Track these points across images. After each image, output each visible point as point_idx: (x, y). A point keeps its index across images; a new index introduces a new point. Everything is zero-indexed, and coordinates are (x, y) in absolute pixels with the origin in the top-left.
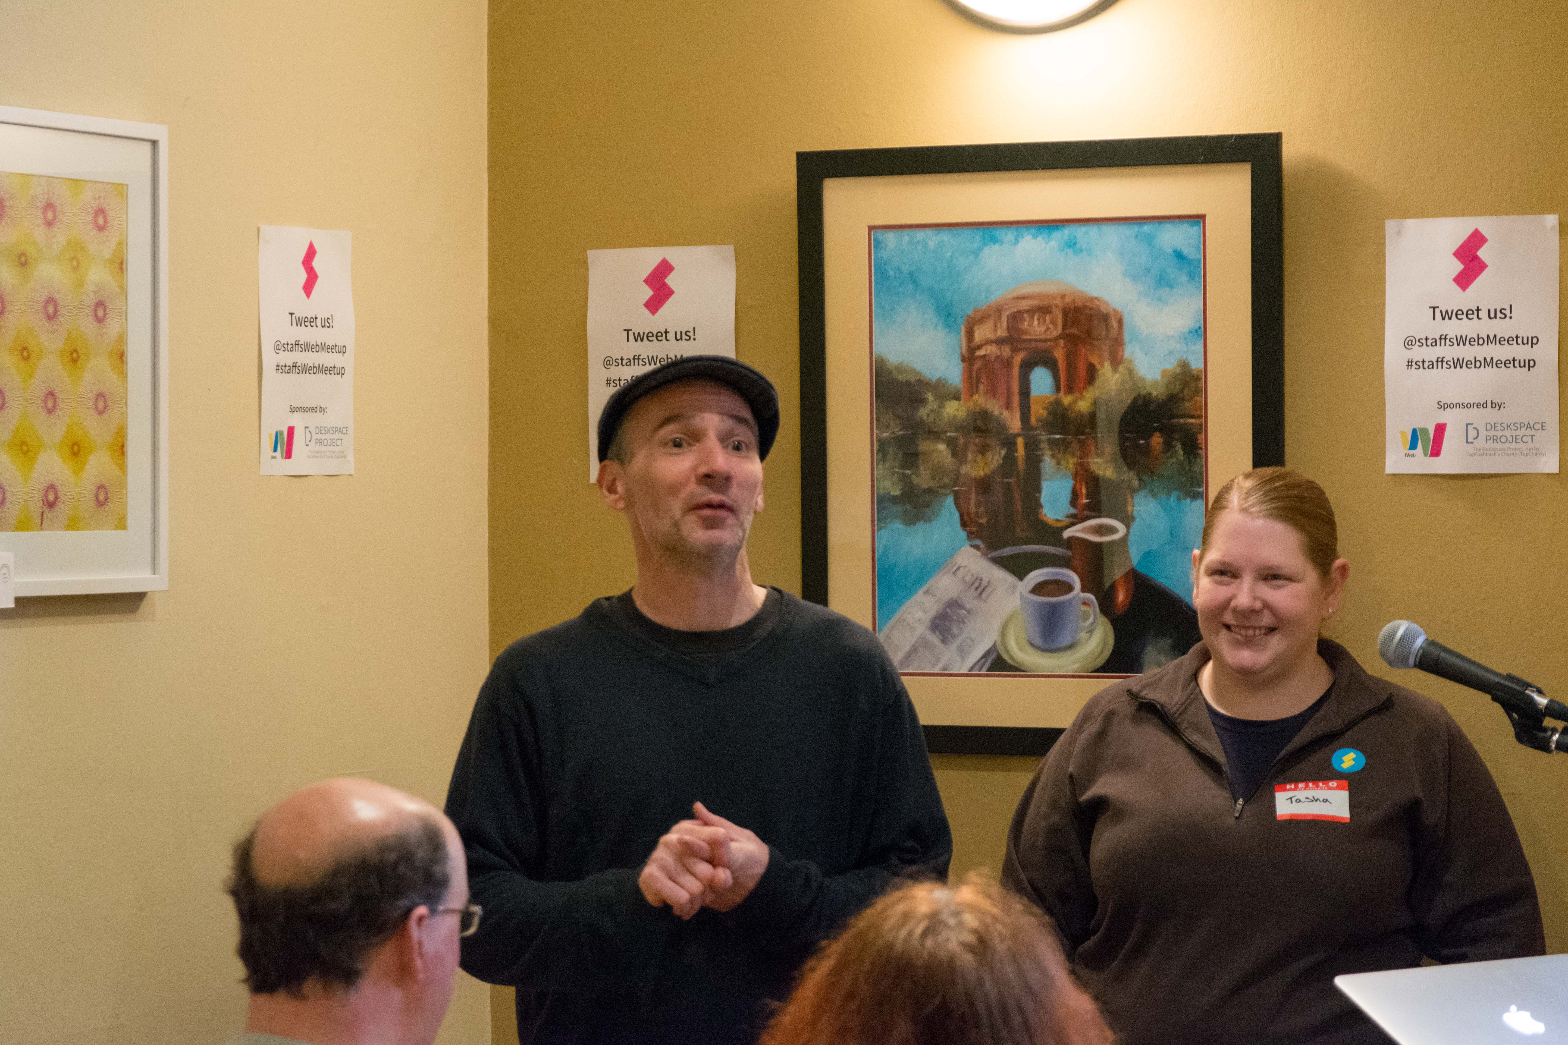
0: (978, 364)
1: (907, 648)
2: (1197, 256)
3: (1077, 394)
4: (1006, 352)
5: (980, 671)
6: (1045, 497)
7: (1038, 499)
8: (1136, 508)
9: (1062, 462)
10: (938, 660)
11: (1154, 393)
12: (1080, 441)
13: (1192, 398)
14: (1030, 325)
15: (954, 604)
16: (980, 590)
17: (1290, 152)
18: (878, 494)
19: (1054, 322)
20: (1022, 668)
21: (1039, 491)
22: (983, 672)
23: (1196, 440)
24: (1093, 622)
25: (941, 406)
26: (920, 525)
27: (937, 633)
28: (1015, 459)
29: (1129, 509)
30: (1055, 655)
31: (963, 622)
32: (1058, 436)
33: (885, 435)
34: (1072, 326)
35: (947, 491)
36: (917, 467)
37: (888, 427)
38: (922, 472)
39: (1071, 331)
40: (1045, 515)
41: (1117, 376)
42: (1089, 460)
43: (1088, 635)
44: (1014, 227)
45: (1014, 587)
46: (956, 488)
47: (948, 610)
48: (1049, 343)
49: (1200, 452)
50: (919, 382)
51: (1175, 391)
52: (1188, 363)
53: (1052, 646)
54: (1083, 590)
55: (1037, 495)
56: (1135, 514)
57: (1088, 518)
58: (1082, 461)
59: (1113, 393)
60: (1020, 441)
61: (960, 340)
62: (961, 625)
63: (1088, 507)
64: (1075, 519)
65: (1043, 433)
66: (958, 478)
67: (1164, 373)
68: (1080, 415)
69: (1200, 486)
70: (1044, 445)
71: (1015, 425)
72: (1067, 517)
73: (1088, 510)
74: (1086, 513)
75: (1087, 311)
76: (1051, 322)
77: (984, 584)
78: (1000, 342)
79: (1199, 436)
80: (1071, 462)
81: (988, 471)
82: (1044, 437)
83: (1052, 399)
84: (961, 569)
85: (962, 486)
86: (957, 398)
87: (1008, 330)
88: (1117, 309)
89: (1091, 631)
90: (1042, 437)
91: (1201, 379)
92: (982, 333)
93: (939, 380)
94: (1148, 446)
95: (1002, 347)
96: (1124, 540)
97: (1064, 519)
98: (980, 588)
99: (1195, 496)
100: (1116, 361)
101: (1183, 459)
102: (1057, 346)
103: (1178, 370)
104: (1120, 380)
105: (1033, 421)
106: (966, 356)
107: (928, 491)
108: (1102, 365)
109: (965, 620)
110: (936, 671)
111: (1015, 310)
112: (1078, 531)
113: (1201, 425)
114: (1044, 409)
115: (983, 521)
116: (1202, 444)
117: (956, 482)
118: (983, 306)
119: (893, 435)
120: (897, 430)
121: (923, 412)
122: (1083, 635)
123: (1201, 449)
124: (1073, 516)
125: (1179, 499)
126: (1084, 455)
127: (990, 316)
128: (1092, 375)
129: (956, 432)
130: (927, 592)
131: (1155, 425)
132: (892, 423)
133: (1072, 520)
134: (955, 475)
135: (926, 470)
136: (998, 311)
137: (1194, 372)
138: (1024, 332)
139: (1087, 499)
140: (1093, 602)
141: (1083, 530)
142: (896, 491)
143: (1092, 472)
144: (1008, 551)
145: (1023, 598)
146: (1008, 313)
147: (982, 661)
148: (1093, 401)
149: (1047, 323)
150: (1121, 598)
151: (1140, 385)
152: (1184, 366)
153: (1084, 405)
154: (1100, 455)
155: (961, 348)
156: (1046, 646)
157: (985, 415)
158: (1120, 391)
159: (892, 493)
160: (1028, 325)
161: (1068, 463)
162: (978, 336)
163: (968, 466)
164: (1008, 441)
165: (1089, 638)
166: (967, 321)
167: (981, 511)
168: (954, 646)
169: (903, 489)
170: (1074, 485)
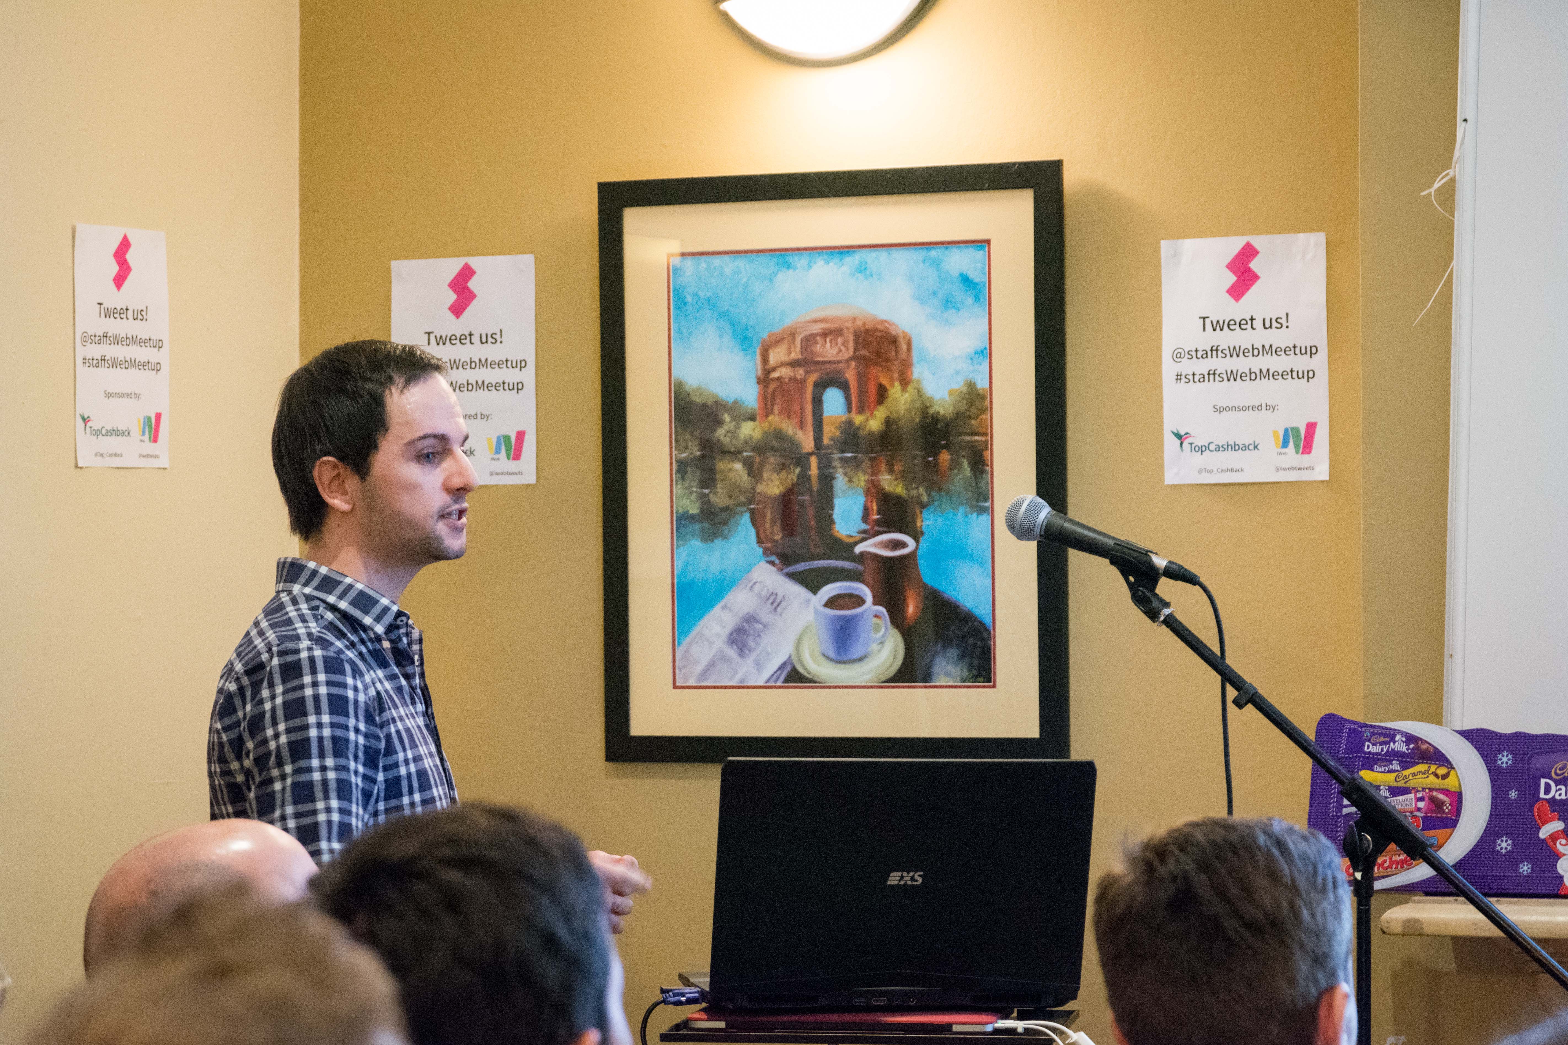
0: (773, 386)
1: (705, 662)
3: (868, 414)
4: (800, 373)
5: (776, 682)
6: (837, 514)
7: (831, 515)
8: (926, 523)
9: (854, 480)
10: (735, 673)
11: (942, 412)
12: (871, 459)
13: (978, 416)
15: (750, 618)
16: (775, 605)
17: (1071, 179)
18: (677, 513)
19: (845, 344)
20: (816, 679)
21: (831, 507)
22: (779, 684)
23: (982, 456)
24: (884, 636)
25: (738, 427)
26: (718, 542)
27: (735, 647)
28: (809, 477)
29: (919, 524)
30: (847, 666)
31: (759, 636)
32: (850, 455)
33: (684, 455)
34: (864, 347)
35: (744, 509)
36: (715, 486)
37: (686, 447)
38: (720, 491)
39: (862, 353)
40: (838, 532)
41: (906, 396)
42: (880, 477)
43: (880, 646)
44: (808, 252)
45: (808, 601)
46: (752, 506)
47: (745, 624)
48: (841, 365)
49: (987, 468)
50: (717, 403)
51: (962, 409)
52: (974, 383)
53: (845, 658)
54: (875, 603)
55: (830, 511)
56: (924, 529)
57: (878, 533)
58: (873, 478)
59: (902, 413)
60: (814, 461)
61: (756, 363)
62: (758, 639)
63: (878, 523)
64: (867, 535)
65: (835, 452)
66: (754, 496)
67: (951, 393)
68: (871, 433)
69: (986, 500)
70: (836, 463)
71: (808, 444)
72: (859, 532)
73: (879, 525)
74: (877, 528)
75: (878, 334)
76: (843, 345)
77: (779, 598)
78: (794, 364)
79: (985, 453)
80: (862, 479)
81: (783, 488)
82: (837, 456)
83: (844, 419)
84: (757, 584)
85: (757, 504)
86: (753, 418)
87: (802, 352)
88: (906, 331)
89: (882, 643)
90: (834, 455)
91: (987, 398)
92: (777, 356)
93: (736, 402)
94: (936, 463)
95: (796, 369)
96: (914, 554)
97: (855, 534)
98: (775, 602)
99: (982, 511)
100: (905, 382)
102: (848, 367)
103: (965, 389)
104: (909, 399)
105: (826, 441)
106: (762, 378)
107: (726, 509)
108: (892, 385)
109: (762, 635)
110: (732, 683)
111: (807, 333)
112: (870, 546)
113: (986, 442)
114: (836, 428)
115: (778, 537)
116: (987, 460)
117: (751, 501)
118: (777, 329)
119: (692, 456)
120: (695, 450)
121: (721, 433)
122: (874, 647)
123: (987, 465)
124: (865, 532)
125: (966, 514)
126: (875, 472)
127: (783, 339)
128: (882, 394)
129: (751, 451)
130: (723, 608)
131: (943, 442)
132: (690, 444)
133: (864, 535)
134: (750, 493)
135: (723, 488)
136: (792, 334)
137: (980, 392)
138: (817, 354)
139: (878, 515)
140: (883, 614)
141: (875, 545)
142: (694, 510)
143: (883, 489)
144: (802, 566)
145: (817, 612)
146: (801, 336)
147: (778, 673)
148: (883, 420)
149: (839, 345)
150: (911, 609)
151: (928, 405)
152: (971, 385)
153: (875, 423)
154: (891, 471)
155: (756, 370)
156: (839, 658)
157: (779, 435)
158: (909, 410)
159: (691, 512)
160: (821, 347)
161: (859, 480)
162: (773, 359)
163: (764, 484)
164: (801, 460)
165: (880, 650)
166: (762, 344)
167: (777, 528)
168: (750, 659)
169: (701, 508)
170: (866, 502)
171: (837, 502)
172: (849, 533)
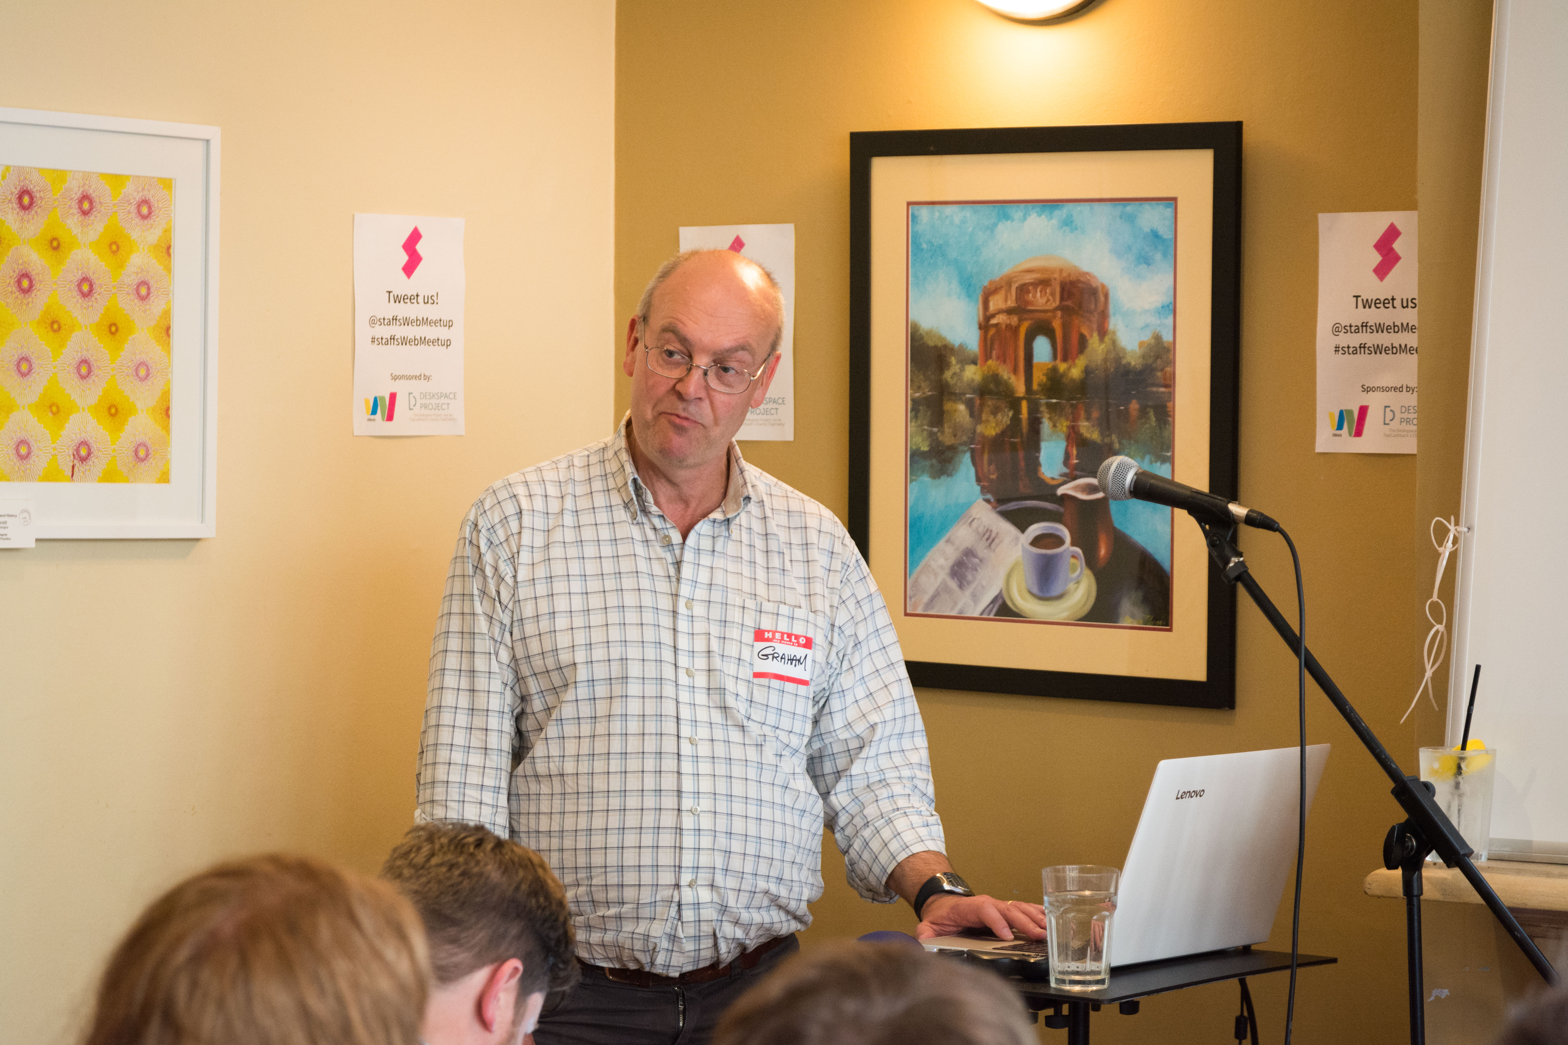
0: (992, 332)
1: (931, 592)
2: (1168, 235)
3: (1070, 362)
4: (1014, 320)
5: (989, 615)
7: (1038, 458)
9: (1058, 425)
10: (956, 603)
11: (1133, 363)
12: (1072, 406)
13: (1163, 368)
14: (1034, 296)
15: (969, 553)
16: (990, 541)
17: (1249, 139)
18: (911, 449)
19: (1053, 294)
20: (1022, 614)
21: (1039, 451)
22: (991, 616)
23: (1165, 407)
24: (1079, 576)
25: (962, 370)
27: (956, 580)
28: (1020, 420)
30: (1048, 603)
31: (976, 570)
32: (1054, 401)
33: (917, 395)
34: (1068, 299)
35: (966, 448)
36: (942, 425)
37: (919, 388)
38: (947, 430)
39: (1066, 303)
40: (1043, 474)
41: (1103, 346)
42: (1079, 423)
43: (1076, 585)
44: (1024, 204)
45: (1017, 539)
46: (973, 446)
47: (964, 558)
48: (1050, 314)
49: (1170, 419)
50: (945, 346)
51: (1150, 362)
52: (1161, 336)
53: (1048, 595)
54: (1073, 544)
55: (1037, 454)
57: (1077, 477)
58: (1073, 424)
59: (1099, 363)
60: (1024, 405)
61: (978, 310)
62: (975, 572)
63: (1076, 467)
64: (1067, 478)
65: (1042, 397)
66: (974, 437)
67: (1141, 344)
68: (1073, 380)
69: (1168, 452)
70: (1043, 409)
71: (1020, 389)
72: (1062, 475)
74: (1076, 472)
75: (1080, 285)
76: (1051, 295)
77: (993, 535)
78: (1009, 312)
79: (1168, 404)
80: (1064, 425)
81: (999, 430)
82: (1043, 401)
83: (1050, 366)
84: (976, 521)
85: (977, 444)
86: (974, 362)
87: (1017, 300)
88: (1104, 284)
89: (1078, 583)
90: (1041, 401)
91: (1171, 351)
93: (961, 346)
94: (1127, 412)
95: (1012, 316)
96: (1105, 498)
97: (1056, 477)
98: (990, 538)
99: (1163, 460)
100: (1103, 332)
101: (1154, 425)
102: (1055, 317)
103: (1153, 342)
104: (1105, 350)
105: (1035, 387)
106: (983, 324)
107: (951, 448)
108: (1091, 336)
109: (978, 568)
110: (953, 613)
111: (1021, 282)
112: (1069, 489)
113: (1170, 393)
114: (1043, 375)
115: (993, 477)
116: (1171, 412)
117: (972, 441)
118: (996, 277)
119: (924, 396)
120: (927, 390)
121: (948, 375)
122: (1071, 586)
123: (1170, 416)
124: (1065, 475)
126: (1075, 418)
127: (1002, 287)
128: (1082, 344)
129: (973, 394)
130: (948, 541)
131: (1133, 392)
132: (923, 384)
133: (1065, 478)
134: (972, 433)
135: (949, 428)
136: (1009, 282)
137: (1166, 345)
138: (1028, 303)
139: (1077, 459)
140: (1079, 555)
141: (1074, 488)
142: (925, 448)
143: (1081, 435)
144: (1012, 506)
145: (1024, 550)
146: (1017, 285)
147: (991, 606)
148: (1083, 368)
149: (1048, 295)
150: (1103, 552)
151: (1121, 355)
152: (1158, 338)
153: (1076, 373)
154: (1088, 419)
155: (979, 316)
156: (1041, 594)
157: (995, 378)
158: (1105, 360)
159: (922, 449)
160: (1033, 297)
161: (1062, 426)
162: (992, 307)
163: (982, 425)
164: (1014, 404)
165: (1077, 588)
166: (984, 291)
167: (992, 467)
168: (968, 592)
169: (931, 445)
170: (1067, 447)
171: (1043, 445)
172: (1052, 476)
